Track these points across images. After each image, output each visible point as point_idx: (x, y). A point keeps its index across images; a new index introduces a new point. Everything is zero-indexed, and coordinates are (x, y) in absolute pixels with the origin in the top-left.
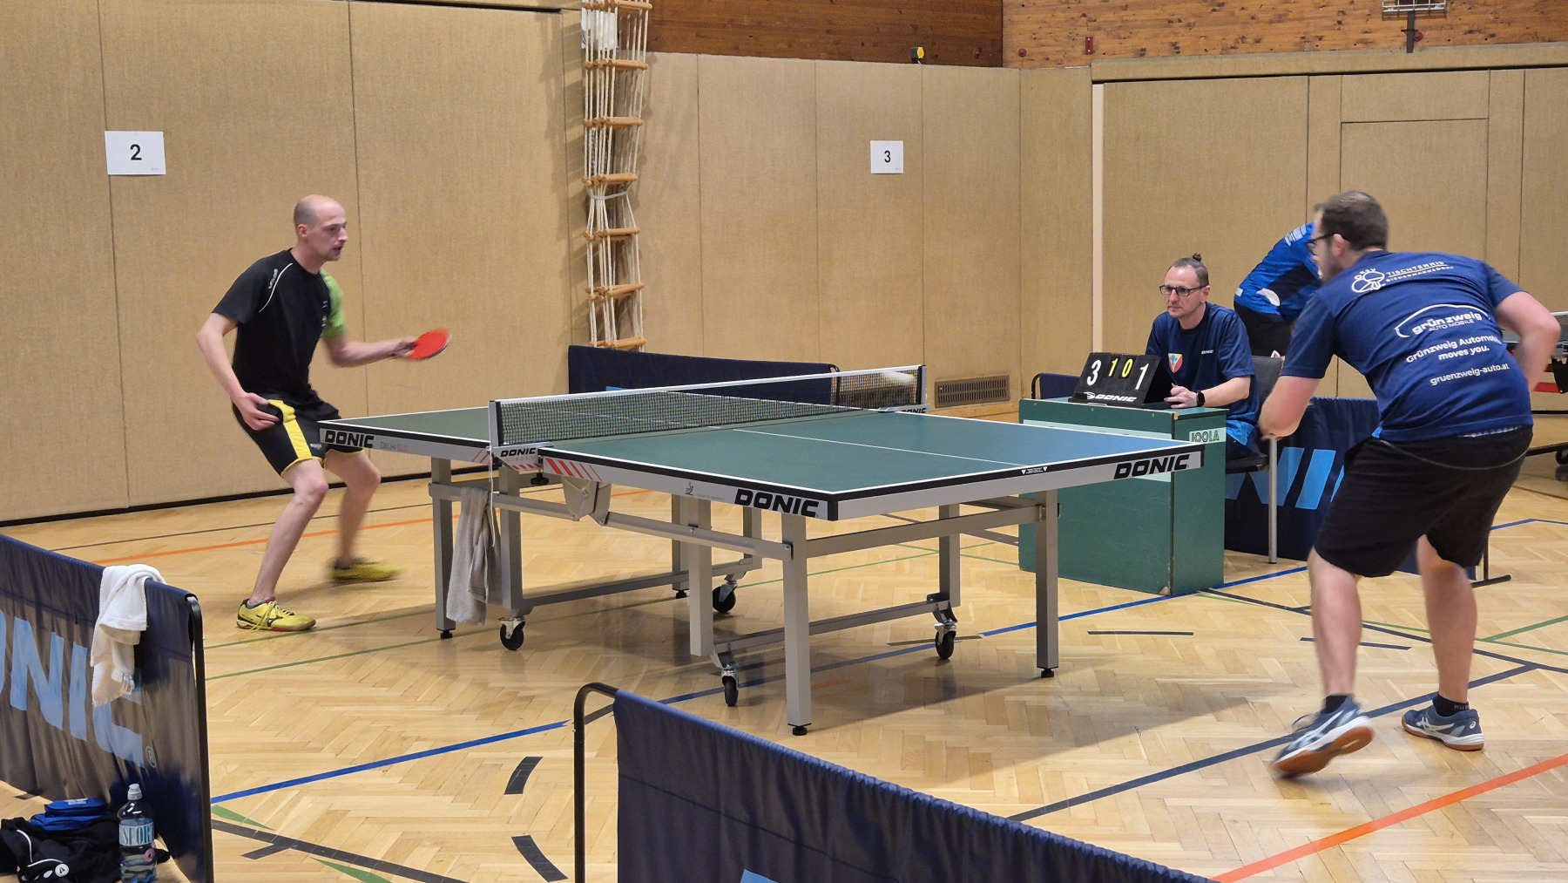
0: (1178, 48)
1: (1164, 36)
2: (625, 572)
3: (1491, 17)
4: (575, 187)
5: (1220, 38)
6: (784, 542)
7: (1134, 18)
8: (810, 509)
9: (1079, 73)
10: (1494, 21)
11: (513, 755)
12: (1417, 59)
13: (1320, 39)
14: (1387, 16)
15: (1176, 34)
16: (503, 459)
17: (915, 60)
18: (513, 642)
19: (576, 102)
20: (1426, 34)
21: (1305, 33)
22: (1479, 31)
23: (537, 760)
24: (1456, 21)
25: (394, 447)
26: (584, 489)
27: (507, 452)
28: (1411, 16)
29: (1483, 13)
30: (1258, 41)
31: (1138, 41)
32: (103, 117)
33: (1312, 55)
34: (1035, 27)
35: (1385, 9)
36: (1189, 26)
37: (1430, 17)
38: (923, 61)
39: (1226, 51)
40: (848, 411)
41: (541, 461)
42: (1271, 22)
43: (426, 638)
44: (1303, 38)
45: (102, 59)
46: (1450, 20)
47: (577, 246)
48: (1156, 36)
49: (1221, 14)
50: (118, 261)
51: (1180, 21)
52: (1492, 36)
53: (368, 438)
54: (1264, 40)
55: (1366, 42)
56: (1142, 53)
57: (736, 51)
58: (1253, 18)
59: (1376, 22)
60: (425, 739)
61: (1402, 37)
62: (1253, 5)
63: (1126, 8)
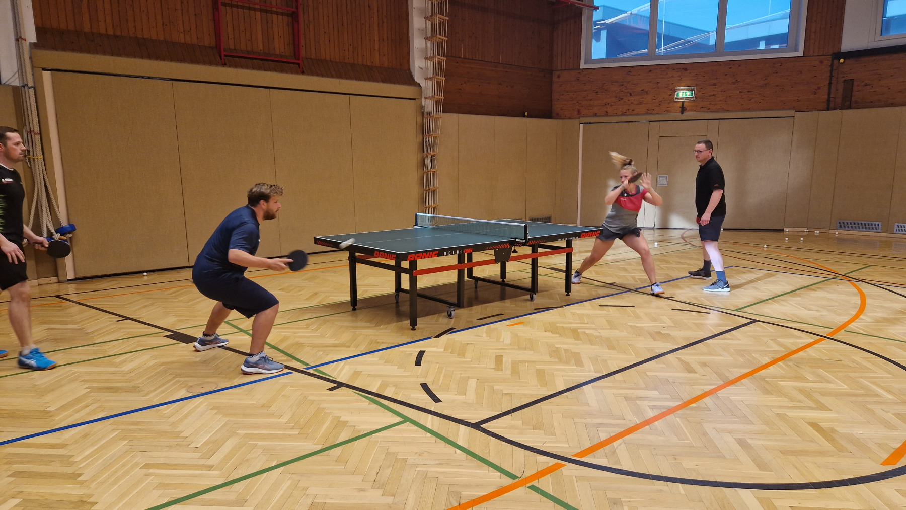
0: (608, 113)
1: (603, 109)
5: (621, 110)
7: (593, 103)
9: (577, 121)
10: (710, 104)
11: (415, 349)
12: (685, 116)
13: (653, 110)
14: (675, 103)
15: (607, 108)
17: (524, 116)
20: (688, 108)
21: (648, 108)
22: (705, 107)
23: (425, 351)
24: (698, 104)
28: (683, 103)
29: (706, 101)
30: (633, 111)
31: (594, 111)
33: (651, 115)
34: (562, 106)
35: (675, 100)
36: (611, 105)
37: (689, 103)
38: (528, 117)
39: (623, 114)
42: (638, 104)
44: (648, 110)
46: (695, 104)
48: (600, 109)
49: (621, 102)
51: (608, 104)
52: (709, 109)
54: (635, 110)
55: (668, 111)
56: (596, 115)
57: (470, 113)
58: (632, 103)
59: (672, 105)
61: (680, 109)
62: (632, 98)
63: (591, 100)
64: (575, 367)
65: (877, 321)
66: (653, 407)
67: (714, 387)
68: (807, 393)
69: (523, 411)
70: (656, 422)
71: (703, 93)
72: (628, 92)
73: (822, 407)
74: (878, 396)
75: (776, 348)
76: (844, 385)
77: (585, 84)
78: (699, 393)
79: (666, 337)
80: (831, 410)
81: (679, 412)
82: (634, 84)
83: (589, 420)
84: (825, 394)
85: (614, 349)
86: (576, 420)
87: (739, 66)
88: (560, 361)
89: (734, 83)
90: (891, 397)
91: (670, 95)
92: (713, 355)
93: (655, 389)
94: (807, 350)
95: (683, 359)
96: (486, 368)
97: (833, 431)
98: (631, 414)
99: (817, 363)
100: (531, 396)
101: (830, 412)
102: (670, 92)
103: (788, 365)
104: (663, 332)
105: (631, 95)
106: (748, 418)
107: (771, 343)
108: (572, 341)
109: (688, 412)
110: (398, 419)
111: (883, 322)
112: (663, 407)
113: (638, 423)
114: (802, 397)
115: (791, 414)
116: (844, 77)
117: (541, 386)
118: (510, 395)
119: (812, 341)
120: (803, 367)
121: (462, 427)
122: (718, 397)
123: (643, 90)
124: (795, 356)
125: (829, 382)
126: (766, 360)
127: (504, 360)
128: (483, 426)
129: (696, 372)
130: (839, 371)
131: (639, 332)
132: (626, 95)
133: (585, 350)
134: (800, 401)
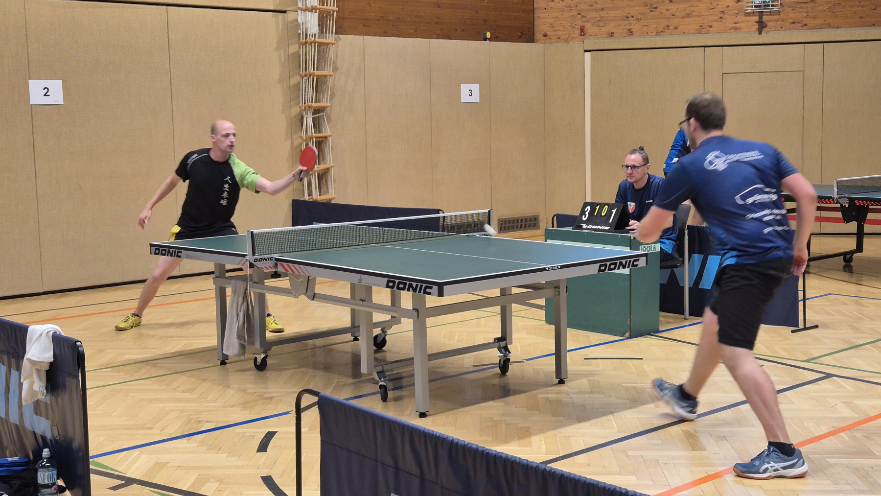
0: (632, 32)
1: (624, 26)
2: (324, 326)
3: (805, 15)
4: (295, 111)
5: (655, 26)
6: (413, 309)
7: (606, 15)
8: (428, 290)
9: (577, 46)
10: (807, 17)
11: (261, 430)
12: (765, 38)
13: (711, 27)
14: (747, 14)
15: (630, 23)
16: (255, 263)
17: (485, 39)
18: (261, 366)
19: (296, 63)
20: (769, 24)
21: (702, 24)
22: (798, 22)
23: (275, 433)
24: (785, 17)
25: (193, 257)
26: (301, 280)
27: (257, 259)
28: (761, 14)
29: (800, 12)
30: (676, 28)
31: (610, 28)
32: (27, 72)
33: (706, 36)
34: (552, 21)
35: (746, 10)
37: (771, 15)
38: (490, 40)
40: (449, 235)
41: (276, 264)
42: (683, 17)
43: (212, 365)
44: (701, 26)
45: (27, 40)
46: (782, 16)
47: (296, 143)
48: (620, 25)
49: (655, 13)
50: (36, 153)
51: (633, 17)
52: (805, 25)
53: (178, 252)
54: (680, 27)
56: (612, 35)
57: (385, 34)
58: (673, 15)
59: (742, 18)
60: (211, 422)
61: (757, 26)
62: (673, 7)
63: (602, 10)
68: (864, 473)
75: (845, 413)
91: (738, 2)
103: (852, 437)
105: (670, 1)
107: (840, 406)
114: (853, 478)
120: (876, 438)
124: (870, 424)
129: (704, 450)
134: (847, 484)
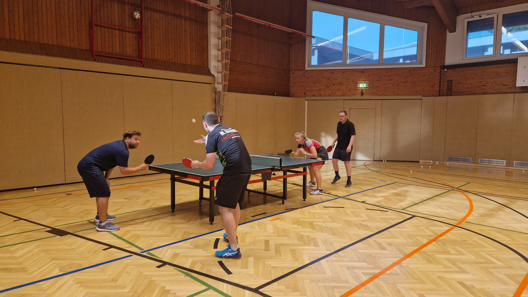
0: (321, 95)
3: (376, 91)
5: (328, 93)
7: (313, 89)
9: (303, 99)
11: (213, 238)
12: (363, 98)
13: (346, 93)
15: (320, 92)
20: (365, 93)
21: (343, 93)
22: (374, 93)
24: (370, 91)
28: (362, 90)
30: (335, 94)
31: (314, 93)
33: (345, 96)
34: (295, 90)
35: (358, 88)
37: (365, 90)
38: (276, 96)
39: (329, 95)
42: (337, 90)
48: (317, 92)
49: (328, 89)
51: (321, 89)
52: (376, 94)
55: (354, 94)
57: (243, 92)
58: (334, 89)
59: (356, 91)
61: (361, 94)
62: (334, 87)
63: (312, 87)
64: (314, 248)
65: (482, 215)
66: (365, 274)
67: (398, 259)
68: (453, 262)
69: (285, 278)
70: (368, 284)
71: (373, 85)
72: (332, 84)
73: (463, 271)
74: (493, 263)
75: (430, 233)
76: (473, 256)
77: (308, 78)
78: (391, 263)
79: (366, 227)
80: (469, 273)
81: (381, 277)
82: (336, 79)
83: (327, 284)
84: (463, 262)
85: (336, 235)
86: (319, 284)
87: (392, 71)
88: (305, 244)
89: (389, 80)
90: (500, 263)
91: (355, 86)
92: (394, 238)
93: (365, 261)
94: (447, 234)
95: (378, 241)
96: (259, 249)
97: (473, 287)
98: (352, 278)
99: (454, 243)
100: (289, 268)
101: (469, 274)
102: (355, 84)
103: (438, 244)
104: (364, 223)
105: (333, 85)
106: (422, 280)
107: (425, 230)
108: (310, 230)
109: (386, 277)
110: (204, 287)
111: (484, 216)
112: (370, 274)
113: (357, 285)
114: (450, 265)
115: (447, 276)
116: (447, 79)
117: (294, 261)
118: (276, 267)
119: (448, 228)
120: (447, 245)
121: (247, 292)
122: (402, 266)
123: (340, 83)
124: (441, 238)
125: (463, 254)
126: (425, 241)
127: (270, 243)
128: (261, 290)
129: (386, 250)
130: (467, 248)
131: (349, 224)
132: (331, 85)
133: (319, 236)
134: (450, 268)
